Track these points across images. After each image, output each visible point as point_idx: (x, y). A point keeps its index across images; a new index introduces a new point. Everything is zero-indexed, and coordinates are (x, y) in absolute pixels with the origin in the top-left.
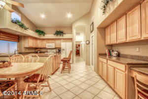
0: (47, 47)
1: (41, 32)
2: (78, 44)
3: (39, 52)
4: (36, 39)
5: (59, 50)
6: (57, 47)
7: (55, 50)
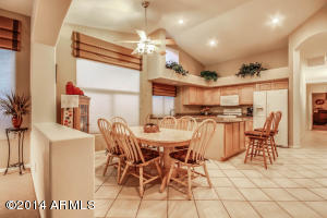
0: (222, 104)
1: (209, 75)
3: (206, 113)
5: (249, 111)
6: (245, 101)
7: (240, 110)
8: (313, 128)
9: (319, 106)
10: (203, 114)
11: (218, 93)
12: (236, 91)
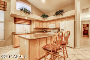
0: (50, 28)
1: (45, 16)
2: (86, 23)
3: (45, 31)
4: (42, 22)
6: (58, 27)
7: (56, 30)
8: (83, 36)
9: (85, 29)
10: (44, 32)
11: (48, 23)
12: (54, 22)
